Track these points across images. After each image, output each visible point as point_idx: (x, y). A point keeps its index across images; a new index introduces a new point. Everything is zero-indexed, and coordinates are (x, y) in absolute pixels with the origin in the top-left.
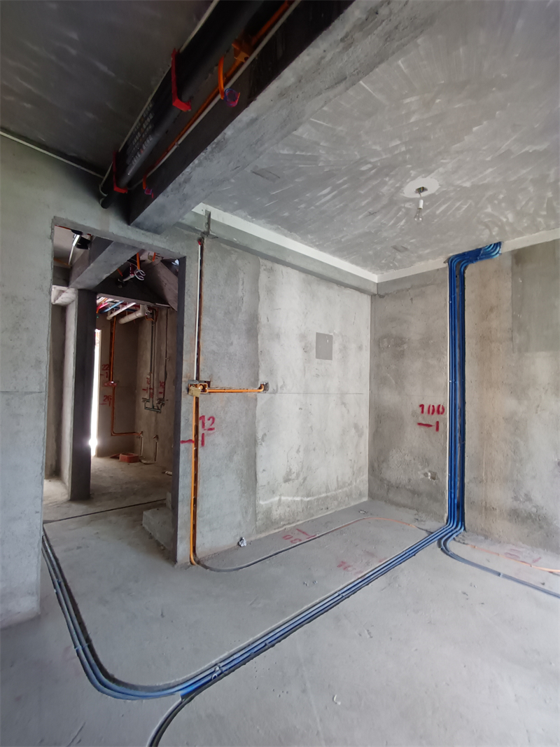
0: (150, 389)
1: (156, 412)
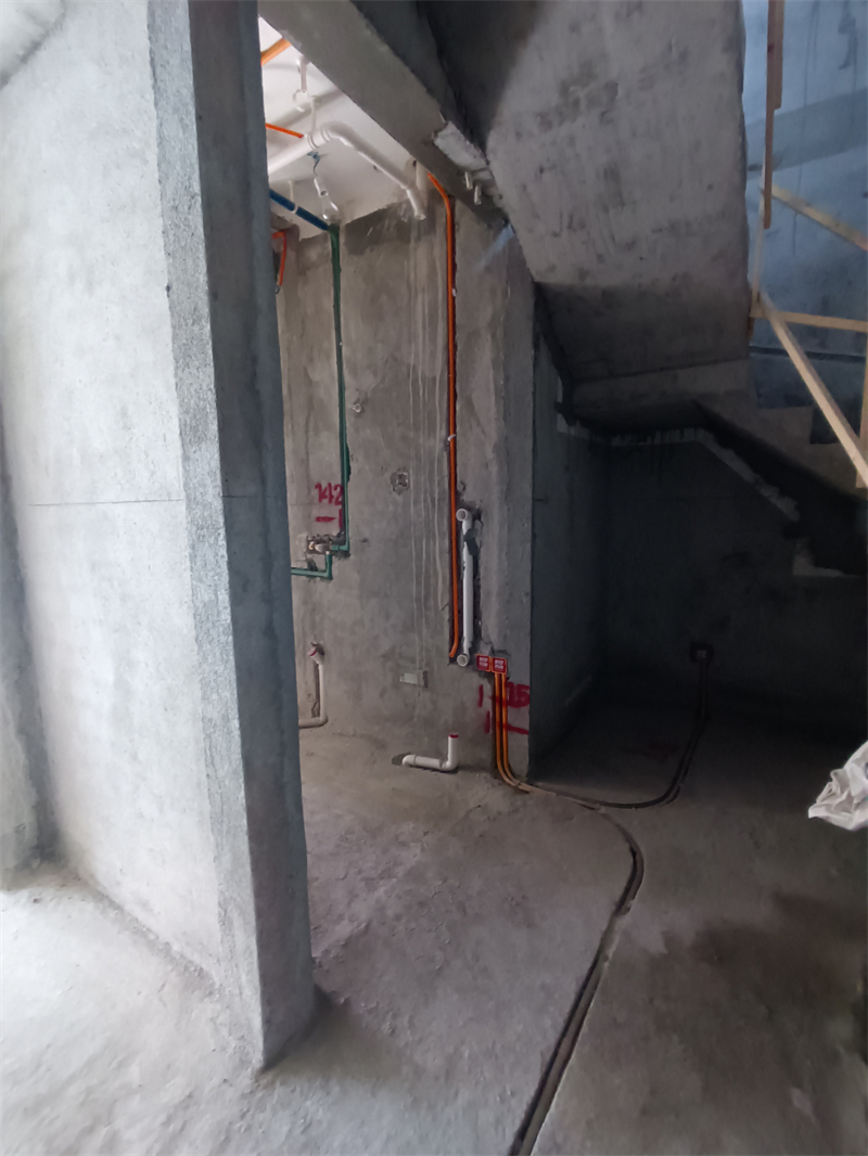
1: (304, 578)
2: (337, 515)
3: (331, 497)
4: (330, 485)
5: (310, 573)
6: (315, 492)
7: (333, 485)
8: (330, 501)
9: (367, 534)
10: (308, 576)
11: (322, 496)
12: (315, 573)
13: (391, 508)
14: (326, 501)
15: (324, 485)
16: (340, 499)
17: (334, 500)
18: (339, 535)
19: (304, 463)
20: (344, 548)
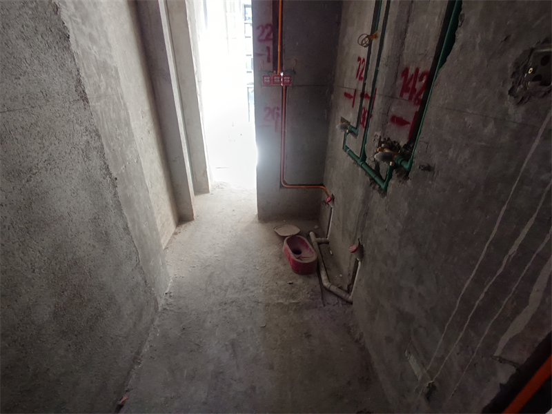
0: (363, 95)
1: (368, 179)
2: (410, 119)
3: (414, 89)
4: (417, 70)
5: (373, 176)
6: (400, 81)
7: (420, 72)
8: (410, 98)
9: (435, 160)
10: (372, 179)
11: (405, 89)
12: (377, 179)
13: (490, 129)
14: (406, 96)
15: (412, 71)
16: (421, 97)
17: (414, 96)
18: (406, 146)
19: (401, 36)
20: (406, 166)
